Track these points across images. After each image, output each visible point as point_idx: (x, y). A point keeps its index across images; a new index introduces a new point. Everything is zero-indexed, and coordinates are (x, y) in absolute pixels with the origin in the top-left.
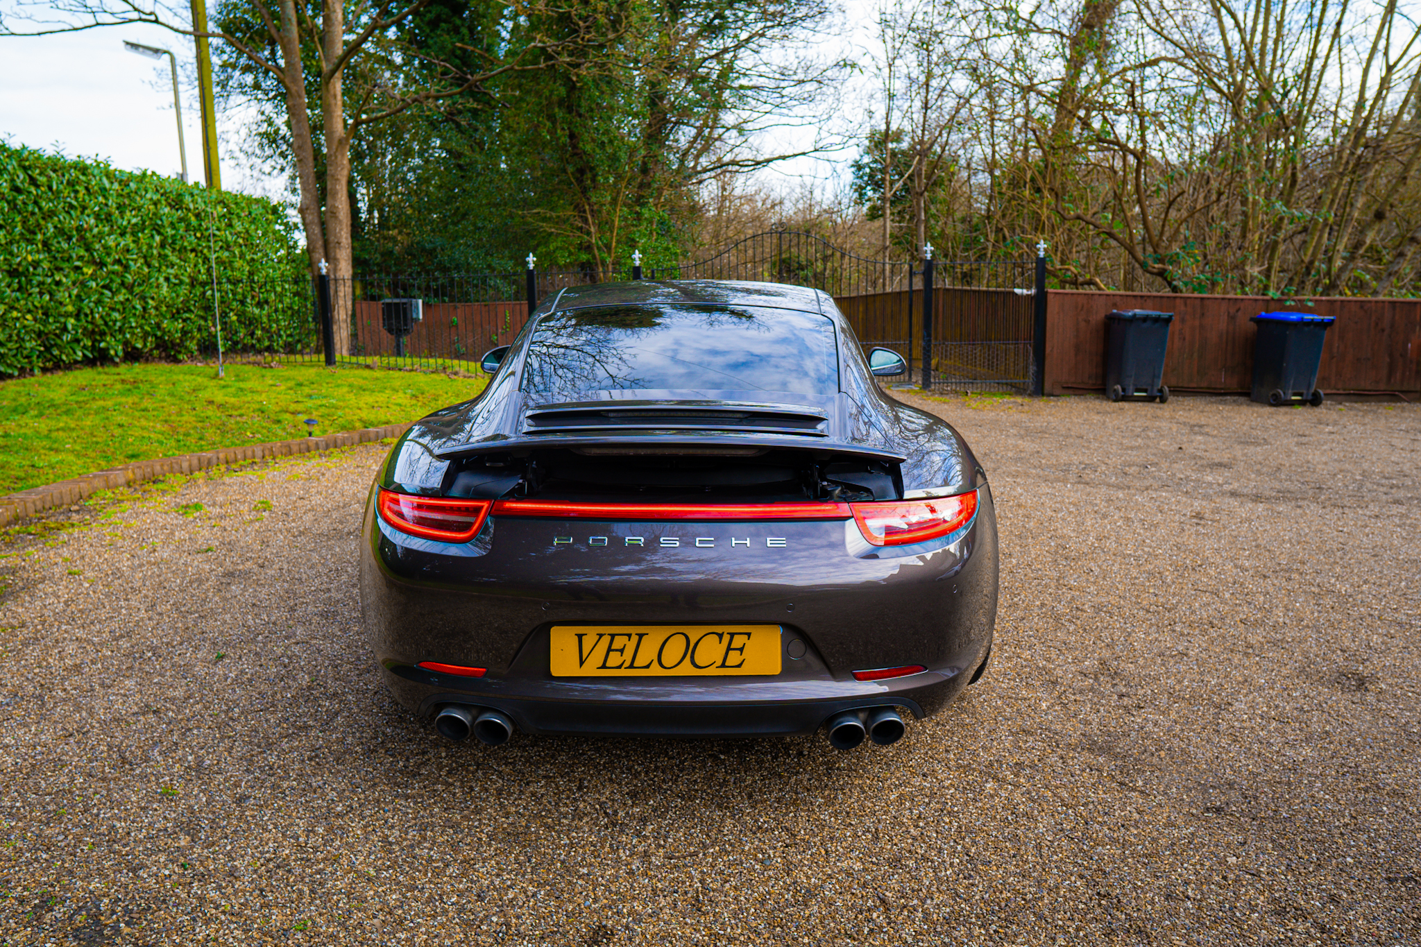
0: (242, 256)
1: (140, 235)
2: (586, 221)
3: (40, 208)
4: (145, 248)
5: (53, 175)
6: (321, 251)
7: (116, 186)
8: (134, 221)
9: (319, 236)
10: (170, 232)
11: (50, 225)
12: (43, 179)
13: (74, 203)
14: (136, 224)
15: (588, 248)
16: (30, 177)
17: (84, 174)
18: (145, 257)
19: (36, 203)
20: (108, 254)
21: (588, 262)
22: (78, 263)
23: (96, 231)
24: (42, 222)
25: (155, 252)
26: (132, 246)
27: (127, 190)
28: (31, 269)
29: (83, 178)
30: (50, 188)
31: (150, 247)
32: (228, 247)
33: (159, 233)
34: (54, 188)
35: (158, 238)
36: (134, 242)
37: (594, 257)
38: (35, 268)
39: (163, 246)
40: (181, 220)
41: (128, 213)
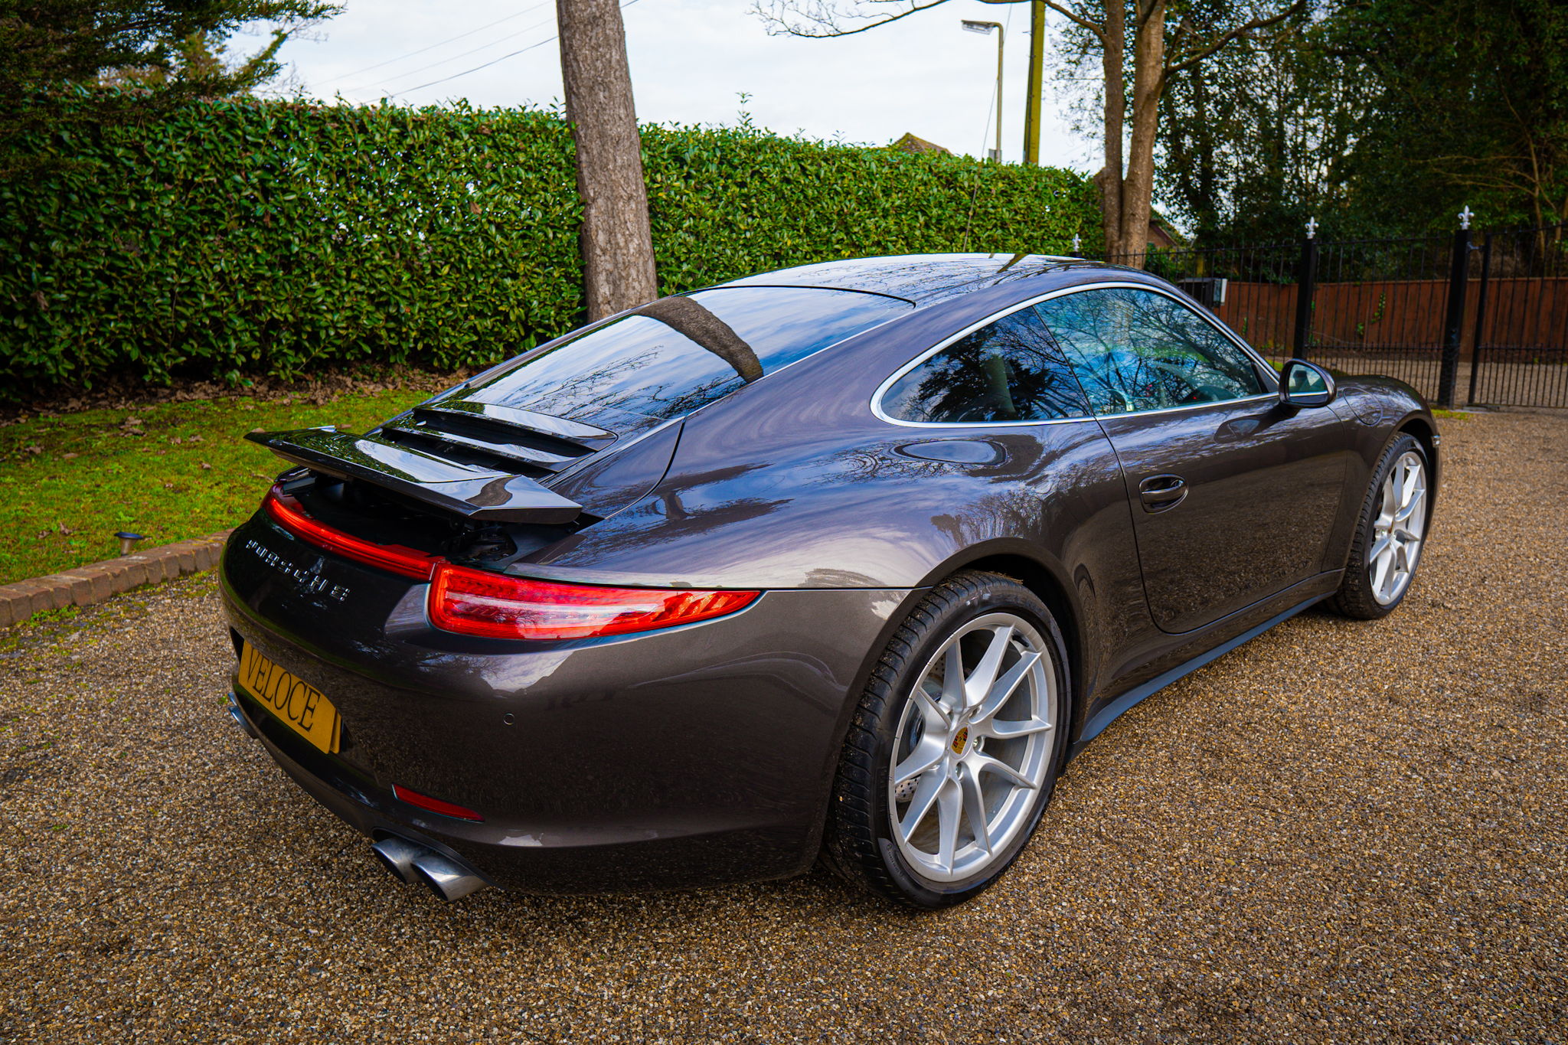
0: (1018, 234)
1: (903, 217)
2: (1528, 168)
3: (805, 197)
4: (906, 229)
5: (823, 164)
6: (1116, 225)
7: (886, 170)
8: (898, 203)
9: (1116, 208)
10: (935, 212)
11: (812, 211)
12: (812, 169)
13: (839, 189)
14: (900, 207)
15: (1528, 205)
16: (802, 167)
17: (854, 161)
18: (906, 238)
19: (802, 191)
20: (867, 237)
21: (1522, 222)
22: (838, 246)
23: (857, 213)
24: (806, 209)
25: (918, 233)
26: (893, 228)
27: (896, 172)
28: (791, 253)
29: (853, 165)
30: (818, 177)
31: (911, 228)
32: (1004, 226)
33: (924, 214)
34: (822, 176)
35: (922, 219)
36: (896, 223)
37: (1533, 217)
38: (794, 252)
39: (927, 226)
40: (951, 199)
41: (894, 196)
